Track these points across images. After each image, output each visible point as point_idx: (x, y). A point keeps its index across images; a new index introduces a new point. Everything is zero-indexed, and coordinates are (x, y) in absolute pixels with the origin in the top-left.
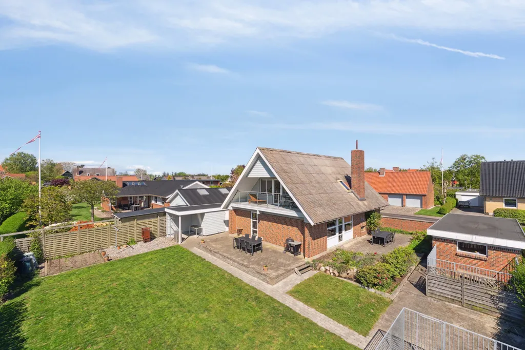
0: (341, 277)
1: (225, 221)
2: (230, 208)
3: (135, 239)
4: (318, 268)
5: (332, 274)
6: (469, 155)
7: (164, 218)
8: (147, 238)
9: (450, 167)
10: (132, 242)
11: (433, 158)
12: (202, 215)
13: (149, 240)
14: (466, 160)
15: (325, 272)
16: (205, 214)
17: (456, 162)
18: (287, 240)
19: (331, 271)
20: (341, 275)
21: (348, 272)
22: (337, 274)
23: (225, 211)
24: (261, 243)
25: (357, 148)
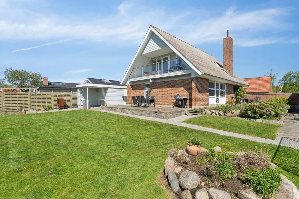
0: (226, 116)
1: (123, 97)
2: (128, 83)
3: (52, 106)
4: (204, 113)
5: (218, 115)
6: (294, 72)
7: (76, 93)
8: (61, 106)
9: (280, 80)
10: (49, 108)
11: (271, 70)
12: (106, 89)
13: (64, 108)
14: (292, 75)
15: (211, 114)
16: (108, 89)
17: (284, 77)
18: (176, 97)
19: (217, 113)
20: (227, 115)
21: (233, 112)
22: (223, 114)
23: (124, 90)
24: (154, 99)
25: (228, 36)
